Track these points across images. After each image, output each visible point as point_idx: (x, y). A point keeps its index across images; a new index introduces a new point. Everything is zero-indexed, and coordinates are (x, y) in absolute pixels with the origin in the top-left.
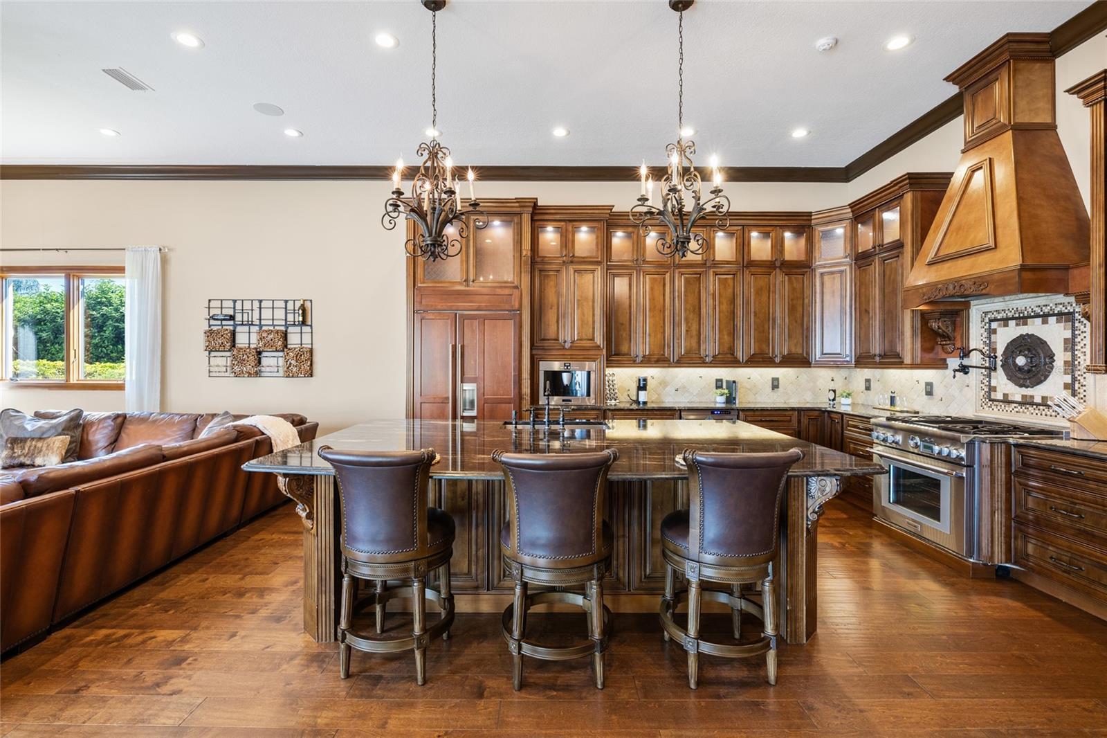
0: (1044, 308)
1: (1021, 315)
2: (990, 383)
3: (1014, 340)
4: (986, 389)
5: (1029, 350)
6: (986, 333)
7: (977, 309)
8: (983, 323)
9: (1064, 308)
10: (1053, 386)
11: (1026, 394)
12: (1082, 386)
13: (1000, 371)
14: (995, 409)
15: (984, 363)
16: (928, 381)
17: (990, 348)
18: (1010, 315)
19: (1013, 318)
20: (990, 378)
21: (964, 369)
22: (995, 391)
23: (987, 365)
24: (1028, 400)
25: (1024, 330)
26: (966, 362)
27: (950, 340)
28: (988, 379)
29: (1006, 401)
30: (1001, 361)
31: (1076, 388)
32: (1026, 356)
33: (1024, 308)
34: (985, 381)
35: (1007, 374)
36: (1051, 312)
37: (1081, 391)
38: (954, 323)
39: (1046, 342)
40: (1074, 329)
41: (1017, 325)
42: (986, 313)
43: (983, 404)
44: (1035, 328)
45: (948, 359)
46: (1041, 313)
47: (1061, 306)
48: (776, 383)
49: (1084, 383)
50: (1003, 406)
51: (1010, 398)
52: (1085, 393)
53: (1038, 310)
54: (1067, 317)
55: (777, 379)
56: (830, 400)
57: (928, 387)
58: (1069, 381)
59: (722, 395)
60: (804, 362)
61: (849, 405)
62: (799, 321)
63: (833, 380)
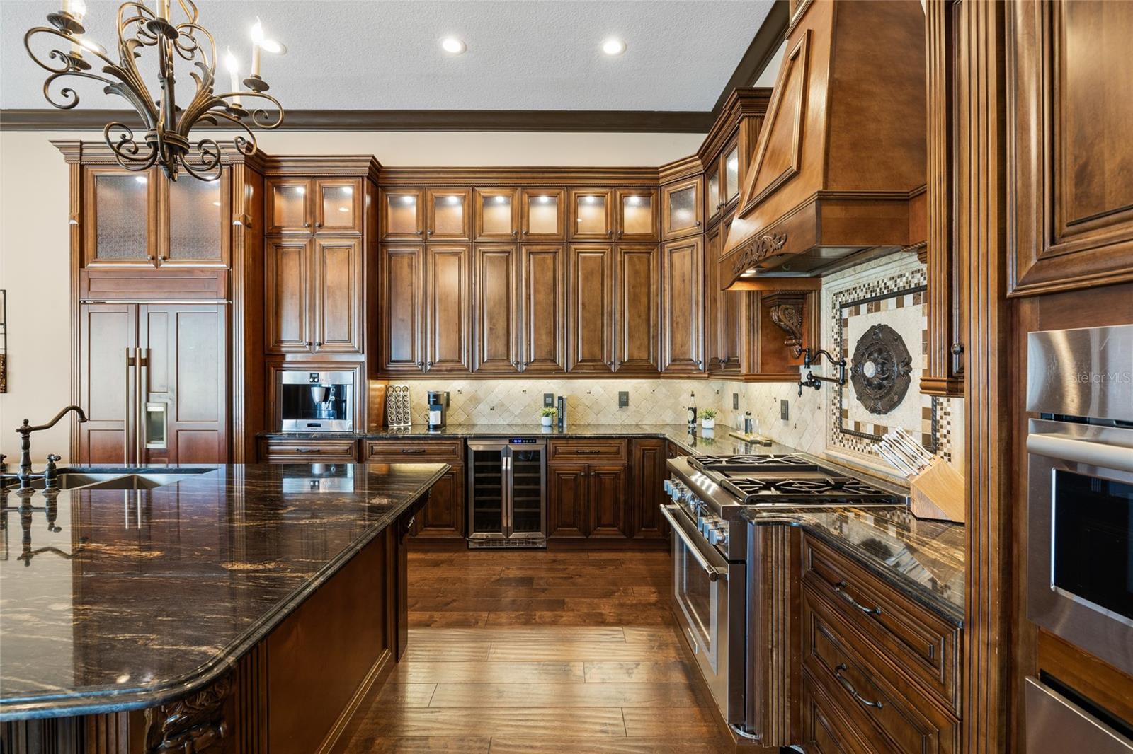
0: (898, 280)
1: (874, 295)
2: (841, 405)
3: (865, 336)
4: (838, 415)
5: (880, 352)
6: (837, 326)
7: (828, 289)
8: (835, 310)
9: (922, 279)
10: (911, 414)
11: (878, 424)
12: (945, 413)
13: (851, 386)
14: (846, 446)
15: (835, 372)
16: (783, 398)
17: (841, 348)
18: (861, 296)
20: (841, 397)
21: (815, 382)
22: (847, 417)
23: (838, 376)
24: (882, 434)
25: (878, 319)
27: (796, 338)
28: (838, 398)
29: (857, 434)
30: (852, 369)
31: (938, 418)
32: (875, 361)
33: (876, 284)
34: (836, 401)
35: (857, 392)
36: (907, 288)
37: (944, 422)
38: (801, 312)
39: (900, 338)
41: (869, 311)
42: (837, 295)
43: (835, 436)
44: (889, 315)
45: (800, 367)
46: (896, 290)
47: (919, 275)
48: (624, 400)
49: (949, 410)
50: (854, 441)
51: (862, 430)
52: (949, 428)
53: (891, 284)
55: (626, 394)
56: (689, 422)
57: (784, 408)
58: (929, 406)
59: (547, 415)
60: (651, 371)
61: (712, 429)
62: (644, 316)
63: (693, 395)
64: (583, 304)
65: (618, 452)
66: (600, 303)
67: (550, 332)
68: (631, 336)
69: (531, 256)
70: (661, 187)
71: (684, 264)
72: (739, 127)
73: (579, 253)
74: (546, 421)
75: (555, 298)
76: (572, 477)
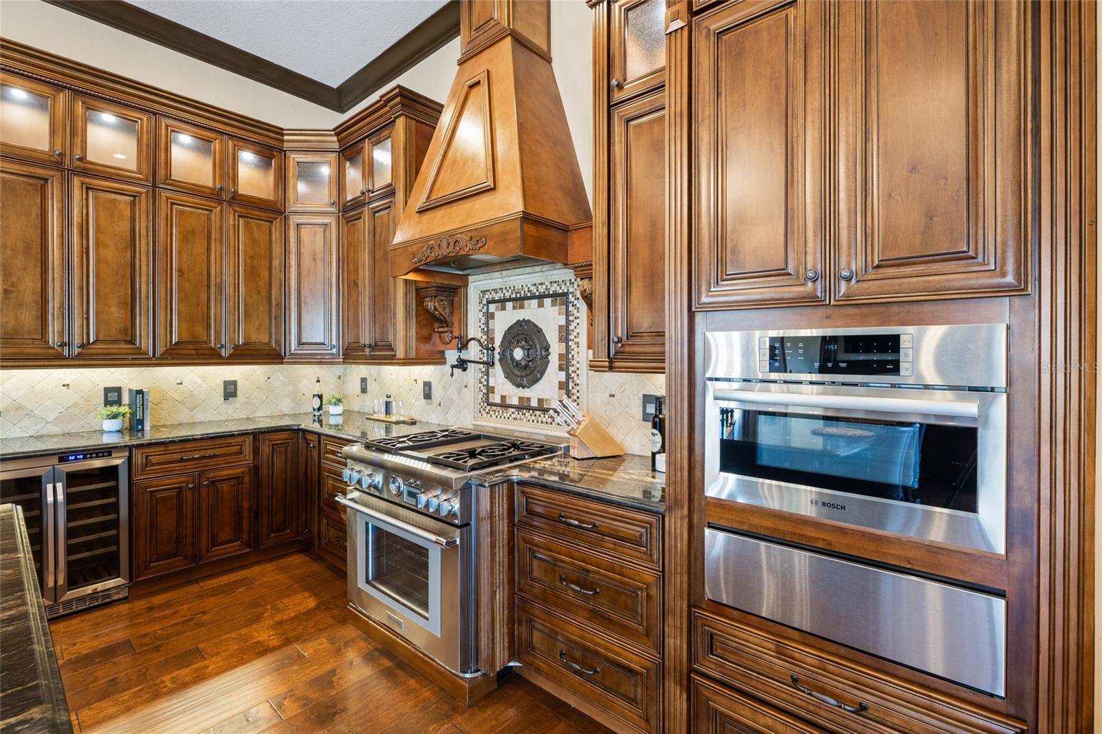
0: (540, 287)
1: (518, 296)
2: (488, 383)
3: (511, 328)
4: (485, 391)
5: (526, 341)
6: (484, 318)
7: (475, 287)
9: (558, 288)
10: (546, 388)
11: (523, 396)
12: (575, 385)
13: (498, 365)
14: (493, 416)
15: (482, 356)
16: (426, 380)
17: (488, 337)
18: (507, 295)
19: (510, 300)
20: (488, 376)
21: (462, 364)
22: (493, 393)
23: (485, 359)
24: (525, 404)
25: (521, 315)
26: (465, 355)
27: (447, 326)
28: (486, 377)
29: (504, 405)
30: (499, 354)
31: (570, 388)
32: (522, 348)
33: (520, 287)
34: (483, 380)
35: (505, 371)
36: (547, 293)
37: (575, 391)
38: (452, 304)
39: (541, 330)
40: (568, 314)
41: (514, 308)
42: (484, 292)
43: (482, 409)
44: (530, 312)
45: (446, 352)
46: (537, 294)
47: (556, 285)
48: (231, 389)
49: (578, 382)
50: (501, 411)
51: (508, 402)
52: (578, 394)
53: (534, 289)
54: (561, 298)
55: (234, 383)
56: (314, 410)
57: (427, 388)
58: (564, 380)
59: (115, 416)
60: (273, 355)
61: (340, 415)
62: (264, 293)
63: (318, 381)
64: (180, 271)
65: (240, 452)
66: (205, 272)
67: (126, 303)
68: (247, 315)
69: (90, 193)
70: (285, 151)
71: (315, 241)
72: (394, 121)
73: (172, 204)
74: (113, 425)
75: (134, 257)
76: (174, 493)
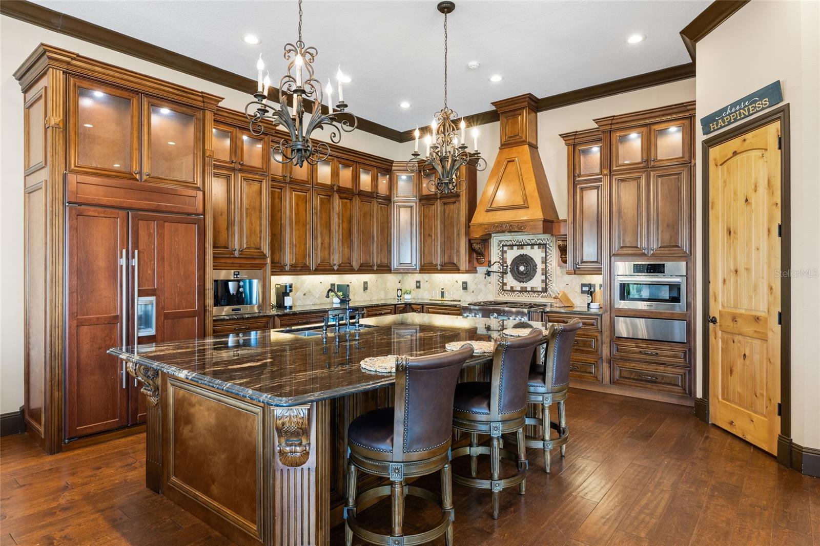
0: (532, 240)
1: (520, 244)
2: (503, 281)
3: (516, 257)
4: (501, 284)
5: (525, 263)
6: (500, 253)
7: (495, 239)
8: (499, 247)
9: (542, 242)
10: (536, 282)
11: (522, 286)
13: (509, 274)
14: (506, 295)
15: (500, 269)
16: (464, 281)
17: (503, 261)
18: (514, 243)
19: (516, 245)
20: (503, 278)
21: (489, 273)
22: (506, 285)
23: (502, 271)
24: (524, 289)
25: (521, 252)
26: (489, 270)
27: (482, 256)
29: (512, 290)
30: (510, 268)
33: (521, 240)
34: (500, 280)
35: (513, 276)
36: (535, 243)
37: (549, 283)
38: (483, 246)
39: (533, 259)
40: (546, 252)
41: (518, 249)
42: (501, 241)
43: (500, 292)
44: (527, 251)
45: (477, 268)
47: (540, 240)
50: (510, 293)
51: (514, 289)
53: (529, 242)
54: (543, 246)
57: (465, 285)
